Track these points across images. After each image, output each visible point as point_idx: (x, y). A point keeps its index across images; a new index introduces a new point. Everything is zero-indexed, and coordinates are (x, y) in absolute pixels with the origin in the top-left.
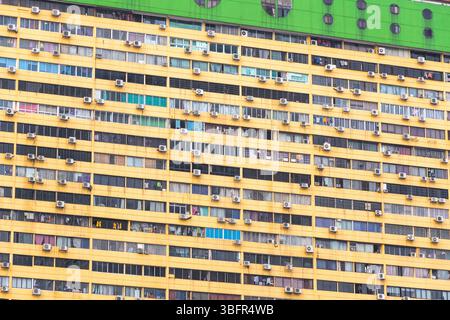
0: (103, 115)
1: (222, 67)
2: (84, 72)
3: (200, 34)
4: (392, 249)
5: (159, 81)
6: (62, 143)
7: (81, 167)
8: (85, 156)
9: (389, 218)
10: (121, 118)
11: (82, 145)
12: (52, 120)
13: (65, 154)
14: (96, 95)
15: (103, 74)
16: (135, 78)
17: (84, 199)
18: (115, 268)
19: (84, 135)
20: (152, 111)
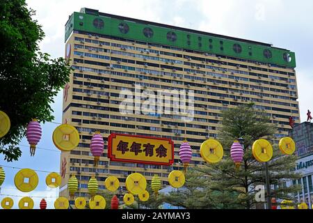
0: (113, 73)
1: (153, 58)
2: (107, 58)
3: (146, 47)
4: (211, 121)
5: (133, 62)
6: (99, 82)
7: (106, 90)
8: (107, 87)
9: (209, 110)
10: (119, 74)
11: (106, 83)
12: (96, 74)
13: (100, 86)
14: (111, 66)
15: (113, 59)
16: (125, 61)
17: (107, 101)
18: (118, 125)
19: (107, 79)
20: (130, 72)
